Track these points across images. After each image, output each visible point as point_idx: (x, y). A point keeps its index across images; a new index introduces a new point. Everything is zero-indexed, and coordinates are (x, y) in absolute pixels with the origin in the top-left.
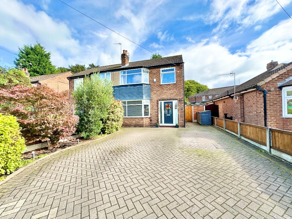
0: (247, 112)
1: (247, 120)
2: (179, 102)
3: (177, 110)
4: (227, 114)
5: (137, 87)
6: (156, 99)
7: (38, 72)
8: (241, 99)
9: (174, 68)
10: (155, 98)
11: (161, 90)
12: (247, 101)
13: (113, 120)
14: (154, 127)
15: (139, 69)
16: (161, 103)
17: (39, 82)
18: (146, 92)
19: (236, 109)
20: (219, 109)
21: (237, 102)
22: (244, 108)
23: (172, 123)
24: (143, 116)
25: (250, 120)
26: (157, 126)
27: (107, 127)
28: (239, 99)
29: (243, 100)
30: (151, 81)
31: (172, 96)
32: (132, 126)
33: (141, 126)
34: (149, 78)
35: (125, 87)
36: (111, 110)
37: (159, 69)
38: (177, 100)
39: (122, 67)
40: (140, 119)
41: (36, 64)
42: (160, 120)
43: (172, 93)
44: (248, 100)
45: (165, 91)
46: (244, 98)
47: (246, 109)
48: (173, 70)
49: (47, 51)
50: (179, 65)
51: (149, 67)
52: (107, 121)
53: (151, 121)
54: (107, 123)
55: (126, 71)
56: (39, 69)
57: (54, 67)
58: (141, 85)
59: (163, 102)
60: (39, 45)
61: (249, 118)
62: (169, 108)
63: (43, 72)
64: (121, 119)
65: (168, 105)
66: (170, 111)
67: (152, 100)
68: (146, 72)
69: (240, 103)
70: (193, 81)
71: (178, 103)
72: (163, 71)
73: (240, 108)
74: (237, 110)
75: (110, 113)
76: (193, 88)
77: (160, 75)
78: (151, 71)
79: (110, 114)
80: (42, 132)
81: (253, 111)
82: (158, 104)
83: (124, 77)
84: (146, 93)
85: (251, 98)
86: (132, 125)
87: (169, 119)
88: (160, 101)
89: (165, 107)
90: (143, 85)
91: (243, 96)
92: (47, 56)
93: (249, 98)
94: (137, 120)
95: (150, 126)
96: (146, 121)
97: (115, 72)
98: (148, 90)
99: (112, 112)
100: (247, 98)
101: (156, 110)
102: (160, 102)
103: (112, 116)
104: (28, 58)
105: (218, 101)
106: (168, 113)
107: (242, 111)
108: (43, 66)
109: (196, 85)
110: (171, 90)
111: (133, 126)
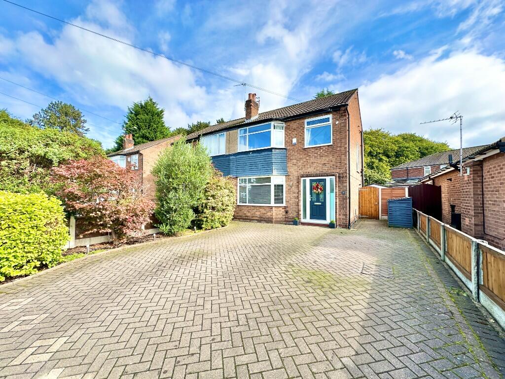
0: (490, 204)
1: (489, 220)
2: (337, 179)
3: (335, 196)
4: (455, 206)
5: (263, 154)
6: (296, 174)
7: (147, 138)
8: (477, 173)
9: (330, 116)
10: (294, 171)
11: (305, 158)
12: (489, 178)
13: (213, 208)
14: (291, 224)
15: (267, 123)
16: (305, 181)
17: (141, 152)
18: (279, 162)
19: (468, 195)
20: (443, 195)
21: (468, 180)
22: (483, 194)
23: (325, 219)
24: (273, 204)
25: (495, 222)
26: (295, 223)
27: (205, 219)
28: (470, 174)
29: (482, 176)
30: (288, 142)
31: (325, 169)
32: (254, 220)
33: (269, 221)
34: (285, 138)
35: (244, 156)
36: (212, 193)
37: (303, 121)
38: (333, 175)
39: (247, 122)
40: (267, 209)
41: (146, 126)
42: (302, 213)
43: (325, 164)
44: (491, 174)
45: (312, 160)
46: (484, 171)
47: (488, 196)
48: (328, 120)
49: (160, 107)
50: (337, 110)
51: (284, 119)
52: (205, 210)
53: (287, 212)
54: (205, 213)
55: (247, 128)
56: (149, 133)
57: (168, 129)
58: (270, 150)
59: (308, 179)
60: (151, 100)
61: (493, 218)
62: (319, 190)
63: (153, 138)
64: (230, 208)
65: (318, 185)
66: (321, 196)
67: (289, 175)
68: (280, 129)
69: (474, 182)
70: (412, 136)
71: (336, 181)
72: (309, 123)
73: (472, 193)
74: (469, 197)
75: (209, 198)
76: (409, 149)
77: (304, 132)
78: (289, 125)
79: (209, 200)
80: (98, 220)
81: (500, 202)
82: (299, 182)
83: (245, 138)
84: (278, 164)
85: (496, 172)
86: (254, 218)
87: (318, 211)
88: (303, 177)
89: (312, 188)
90: (273, 150)
91: (482, 167)
92: (160, 114)
93: (493, 171)
94: (263, 211)
95: (285, 221)
96: (277, 213)
97: (231, 132)
98: (283, 159)
99: (213, 196)
100: (488, 172)
101: (295, 193)
102: (302, 179)
103: (212, 202)
104: (137, 119)
105: (440, 178)
106: (318, 201)
107: (479, 200)
108: (154, 129)
109: (418, 143)
110: (324, 158)
111: (256, 220)
